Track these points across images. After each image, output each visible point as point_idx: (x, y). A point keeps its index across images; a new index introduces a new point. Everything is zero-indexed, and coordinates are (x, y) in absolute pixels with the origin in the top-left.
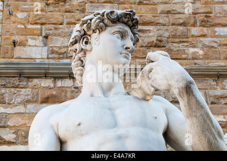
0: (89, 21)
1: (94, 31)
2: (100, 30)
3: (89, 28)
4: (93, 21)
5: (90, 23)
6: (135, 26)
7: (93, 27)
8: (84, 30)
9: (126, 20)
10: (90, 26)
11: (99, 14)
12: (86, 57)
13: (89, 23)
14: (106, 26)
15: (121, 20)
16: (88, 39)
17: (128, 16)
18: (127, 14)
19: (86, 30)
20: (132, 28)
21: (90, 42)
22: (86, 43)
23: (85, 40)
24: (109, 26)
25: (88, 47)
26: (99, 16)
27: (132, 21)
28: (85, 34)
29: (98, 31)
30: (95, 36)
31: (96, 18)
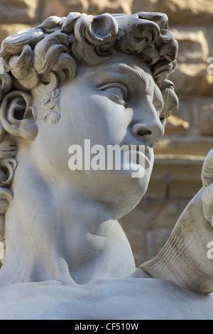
0: (27, 48)
1: (42, 80)
2: (62, 75)
3: (28, 65)
4: (40, 46)
5: (31, 55)
6: (167, 62)
7: (40, 65)
8: (10, 73)
10: (32, 64)
11: (58, 25)
12: (18, 158)
13: (28, 54)
14: (80, 63)
15: (123, 46)
16: (23, 102)
17: (145, 34)
18: (141, 27)
19: (16, 72)
20: (157, 71)
21: (30, 112)
22: (19, 114)
23: (14, 105)
24: (87, 65)
25: (22, 129)
26: (58, 32)
27: (158, 48)
28: (15, 86)
29: (53, 79)
30: (43, 93)
31: (48, 37)
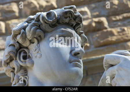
0: (22, 31)
1: (31, 42)
2: (39, 38)
3: (24, 37)
4: (27, 29)
5: (25, 33)
6: (79, 24)
7: (29, 36)
8: (18, 42)
9: (67, 20)
10: (26, 37)
11: (33, 19)
12: (28, 75)
13: (23, 33)
14: (45, 32)
15: (61, 22)
16: (25, 53)
17: (68, 15)
18: (66, 13)
19: (20, 41)
20: (76, 28)
21: (29, 56)
22: (25, 58)
23: (22, 55)
24: (48, 32)
25: (28, 63)
26: (33, 22)
27: (75, 19)
28: (21, 47)
29: (36, 41)
30: (33, 47)
31: (30, 24)
